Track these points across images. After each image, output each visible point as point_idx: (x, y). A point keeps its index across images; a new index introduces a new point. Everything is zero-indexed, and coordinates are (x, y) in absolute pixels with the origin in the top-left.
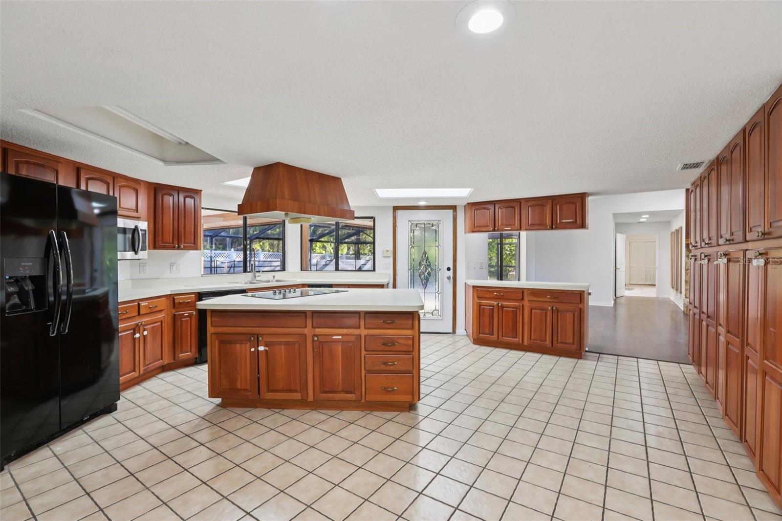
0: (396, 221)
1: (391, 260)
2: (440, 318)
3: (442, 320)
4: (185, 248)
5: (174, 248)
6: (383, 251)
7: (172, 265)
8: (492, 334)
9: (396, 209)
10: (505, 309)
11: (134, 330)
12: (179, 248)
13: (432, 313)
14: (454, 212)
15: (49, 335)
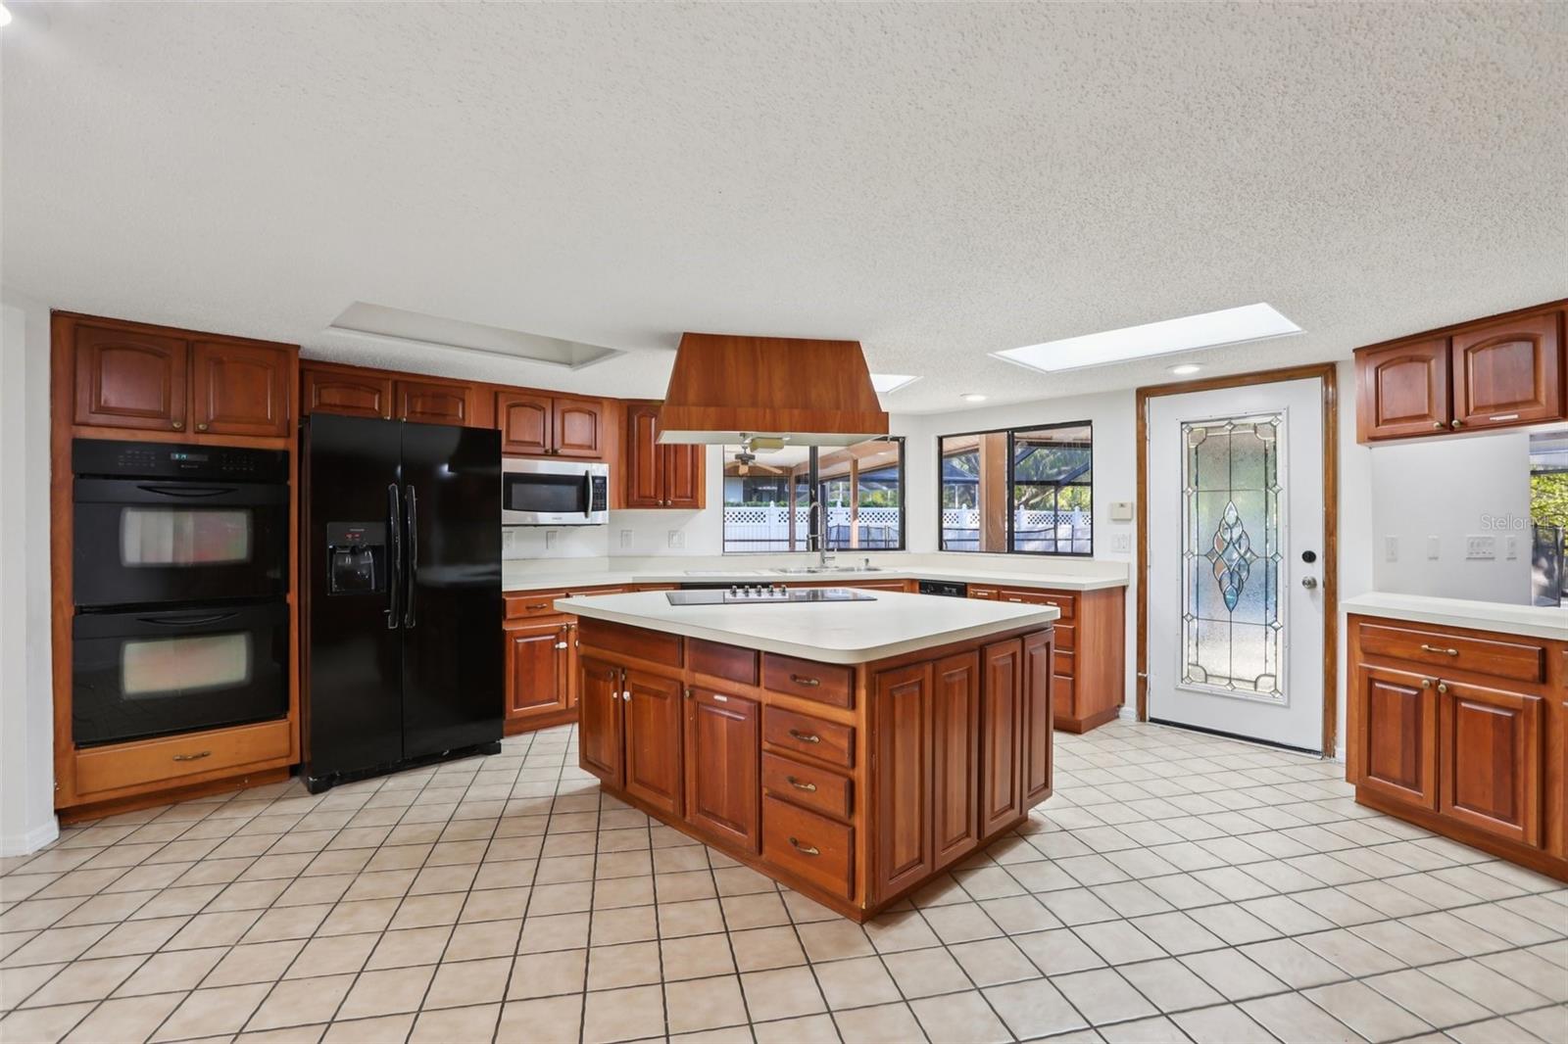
0: (1145, 426)
1: (1133, 527)
2: (1281, 700)
3: (1287, 707)
4: (675, 506)
5: (656, 506)
6: (1112, 505)
7: (671, 534)
8: (1416, 784)
9: (1143, 394)
10: (1463, 704)
11: (557, 634)
12: (665, 506)
13: (1256, 683)
14: (1326, 383)
15: (387, 626)
